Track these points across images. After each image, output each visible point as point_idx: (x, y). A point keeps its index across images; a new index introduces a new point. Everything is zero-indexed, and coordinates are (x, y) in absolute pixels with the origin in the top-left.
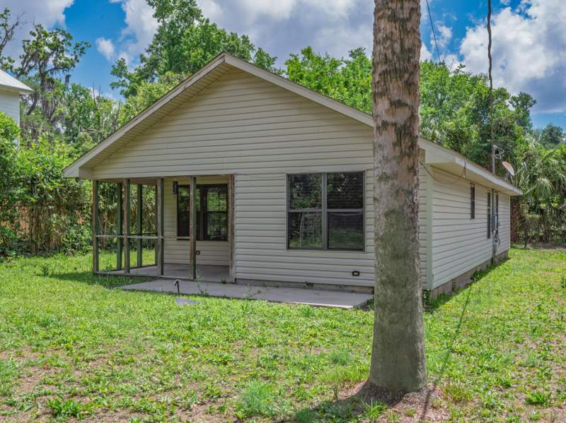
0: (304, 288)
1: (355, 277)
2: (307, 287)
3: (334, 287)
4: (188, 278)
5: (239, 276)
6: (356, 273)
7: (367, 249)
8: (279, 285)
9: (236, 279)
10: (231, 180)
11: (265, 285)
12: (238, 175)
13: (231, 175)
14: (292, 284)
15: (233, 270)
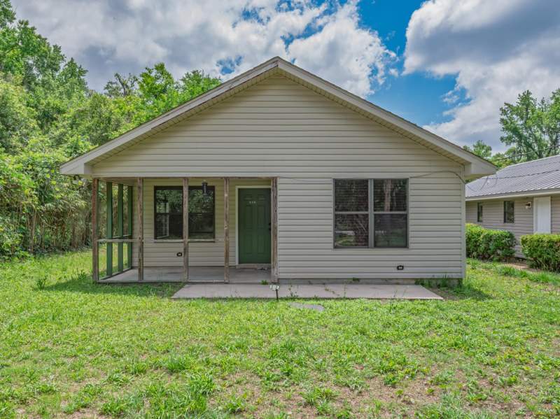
0: (351, 283)
1: (399, 271)
2: (353, 282)
3: (381, 281)
4: (223, 281)
5: (282, 276)
6: (400, 268)
7: (411, 246)
8: (324, 281)
9: (279, 279)
10: (273, 182)
11: (310, 283)
12: (281, 178)
13: (273, 178)
14: (339, 281)
15: (276, 270)
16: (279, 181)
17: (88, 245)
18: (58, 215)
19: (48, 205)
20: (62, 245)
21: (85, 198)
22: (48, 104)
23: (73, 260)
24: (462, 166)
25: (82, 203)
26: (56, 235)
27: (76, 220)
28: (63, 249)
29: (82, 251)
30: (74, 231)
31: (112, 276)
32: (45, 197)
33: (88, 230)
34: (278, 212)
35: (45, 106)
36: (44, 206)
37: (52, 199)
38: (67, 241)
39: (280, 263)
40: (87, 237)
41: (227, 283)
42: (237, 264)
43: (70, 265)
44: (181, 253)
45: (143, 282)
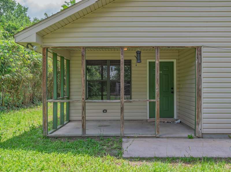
4: (155, 136)
5: (205, 131)
9: (202, 134)
10: (198, 51)
13: (198, 47)
15: (200, 126)
16: (203, 50)
17: (33, 103)
18: (14, 83)
19: (7, 75)
20: (17, 104)
21: (32, 72)
22: (9, 25)
23: (24, 114)
25: (30, 76)
26: (13, 97)
27: (26, 87)
28: (18, 106)
29: (30, 107)
30: (25, 94)
31: (57, 129)
32: (5, 70)
33: (34, 94)
34: (202, 76)
35: (8, 27)
36: (4, 76)
37: (10, 72)
38: (20, 101)
39: (204, 121)
40: (33, 98)
41: (158, 137)
42: (148, 118)
43: (23, 118)
44: (106, 110)
45: (86, 135)
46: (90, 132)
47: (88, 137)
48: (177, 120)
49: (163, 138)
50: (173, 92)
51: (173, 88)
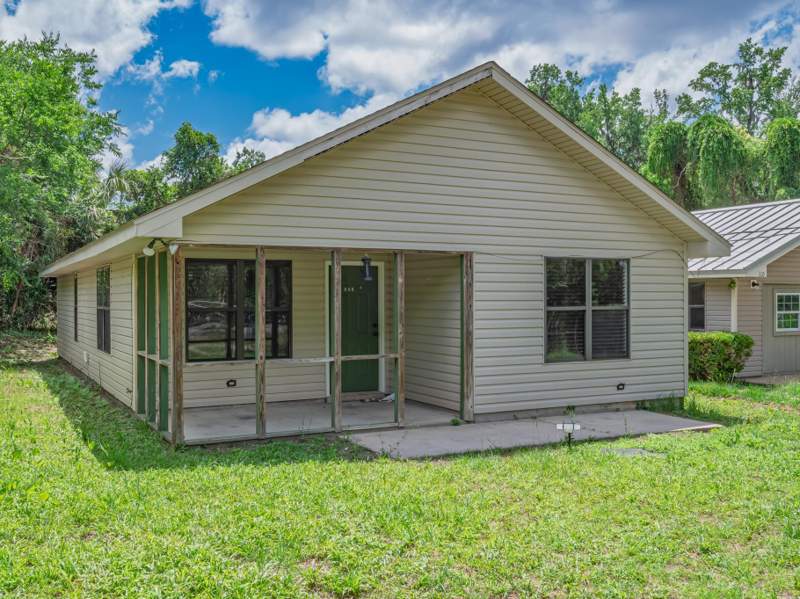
0: (565, 413)
1: (620, 391)
2: (567, 411)
3: (599, 408)
5: (478, 409)
6: (621, 387)
7: (633, 354)
8: (534, 414)
9: (475, 415)
10: (467, 260)
11: (516, 418)
12: (478, 253)
13: (467, 253)
14: (550, 411)
15: (470, 400)
16: (476, 258)
24: (685, 244)
39: (477, 390)
41: (402, 428)
44: (235, 381)
45: (268, 436)
46: (271, 429)
47: (271, 440)
48: (387, 395)
49: (410, 428)
50: (376, 334)
51: (376, 325)
